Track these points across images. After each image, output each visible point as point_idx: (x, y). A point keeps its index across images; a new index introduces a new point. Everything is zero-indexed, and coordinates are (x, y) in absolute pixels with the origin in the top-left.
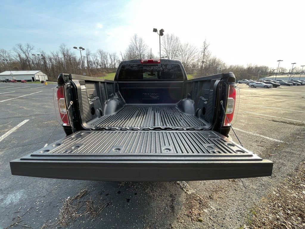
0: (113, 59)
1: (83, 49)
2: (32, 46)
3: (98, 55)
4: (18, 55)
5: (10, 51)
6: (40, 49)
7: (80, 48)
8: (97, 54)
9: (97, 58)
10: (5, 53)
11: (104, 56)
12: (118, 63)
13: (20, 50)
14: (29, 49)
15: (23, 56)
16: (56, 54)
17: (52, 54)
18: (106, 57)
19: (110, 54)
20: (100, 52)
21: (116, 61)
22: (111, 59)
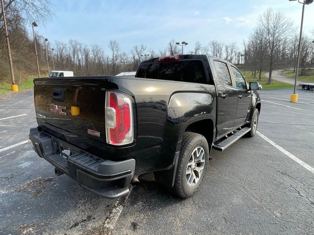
0: (230, 51)
1: (186, 44)
2: (145, 47)
3: (210, 49)
4: (133, 57)
5: (128, 53)
6: (150, 49)
7: (183, 43)
8: (209, 47)
9: (208, 53)
10: (125, 56)
11: (218, 48)
12: (237, 56)
13: (135, 52)
14: (142, 50)
15: (137, 57)
16: (164, 53)
17: (161, 52)
18: (220, 50)
19: (227, 45)
20: (213, 44)
21: (233, 54)
22: (227, 52)
